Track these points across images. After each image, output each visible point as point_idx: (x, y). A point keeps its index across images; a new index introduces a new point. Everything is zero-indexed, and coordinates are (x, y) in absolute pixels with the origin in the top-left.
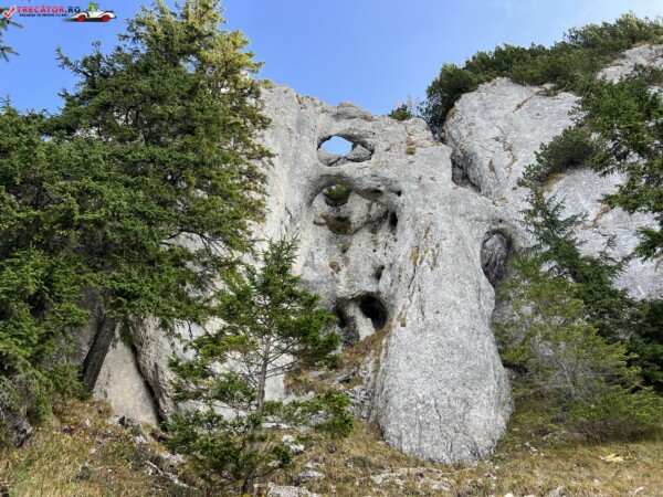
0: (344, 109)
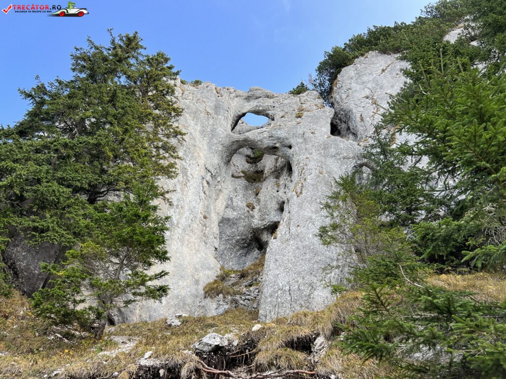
0: (252, 93)
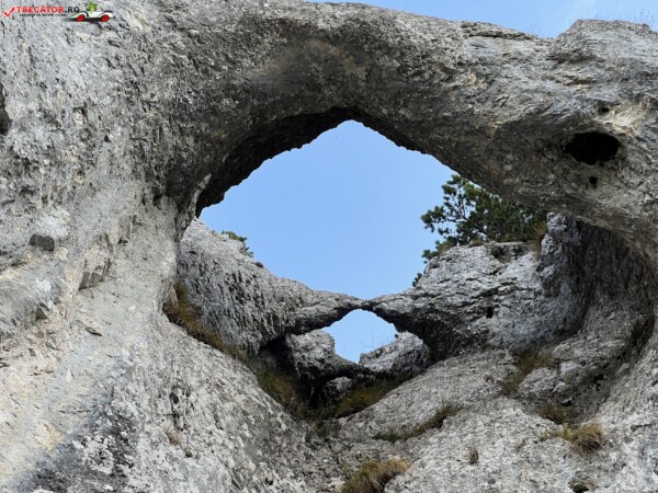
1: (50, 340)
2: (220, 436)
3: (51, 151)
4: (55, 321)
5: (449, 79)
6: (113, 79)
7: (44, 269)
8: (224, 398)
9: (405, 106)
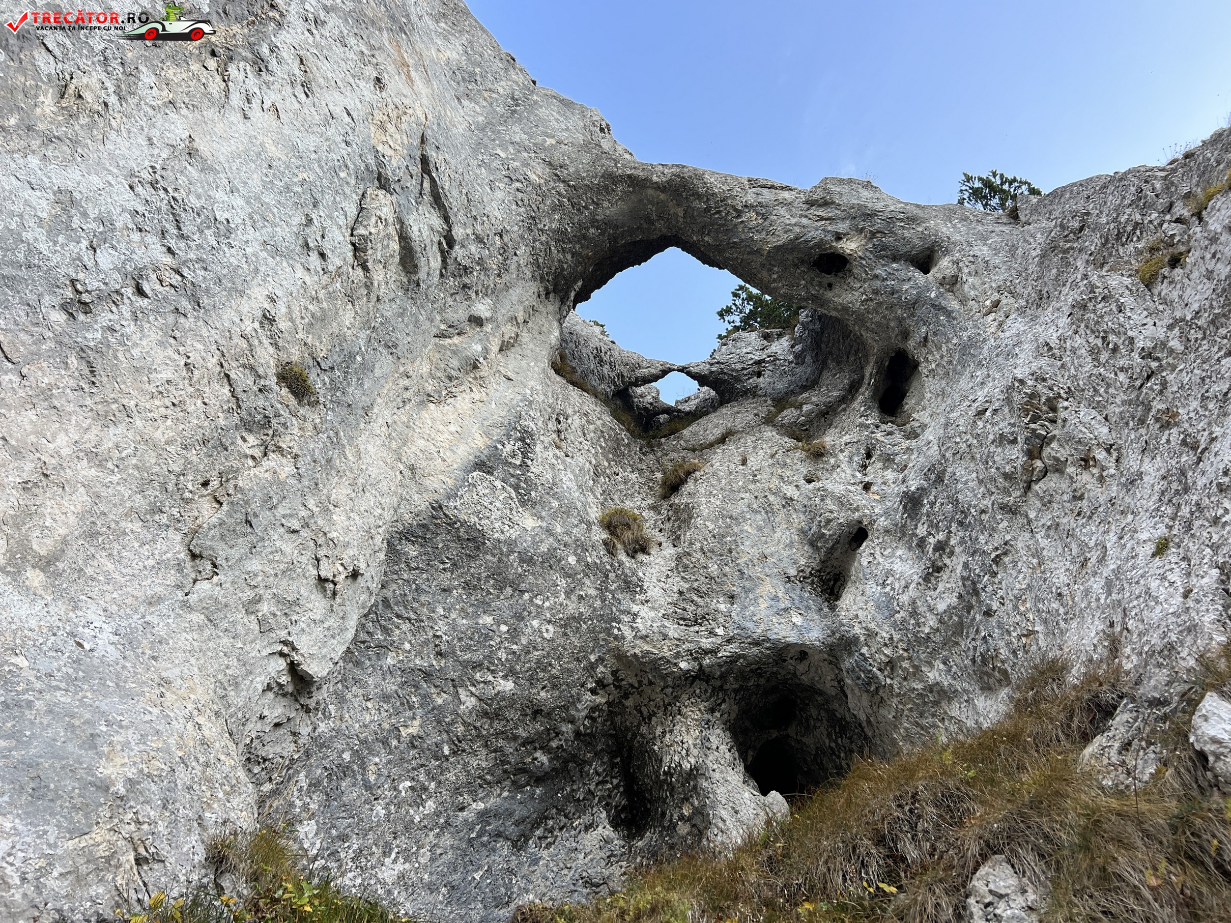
1: (481, 382)
2: (586, 445)
3: (480, 262)
4: (484, 371)
5: (738, 217)
6: (520, 215)
7: (477, 337)
8: (589, 422)
9: (708, 235)
